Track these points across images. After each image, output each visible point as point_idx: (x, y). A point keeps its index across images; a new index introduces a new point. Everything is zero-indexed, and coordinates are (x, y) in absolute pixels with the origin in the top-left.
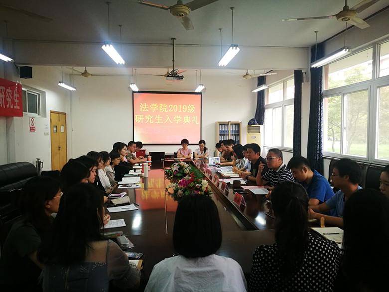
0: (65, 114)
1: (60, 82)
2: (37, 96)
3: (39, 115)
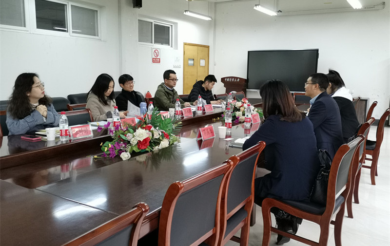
0: (208, 47)
1: (186, 11)
2: (169, 27)
3: (172, 47)
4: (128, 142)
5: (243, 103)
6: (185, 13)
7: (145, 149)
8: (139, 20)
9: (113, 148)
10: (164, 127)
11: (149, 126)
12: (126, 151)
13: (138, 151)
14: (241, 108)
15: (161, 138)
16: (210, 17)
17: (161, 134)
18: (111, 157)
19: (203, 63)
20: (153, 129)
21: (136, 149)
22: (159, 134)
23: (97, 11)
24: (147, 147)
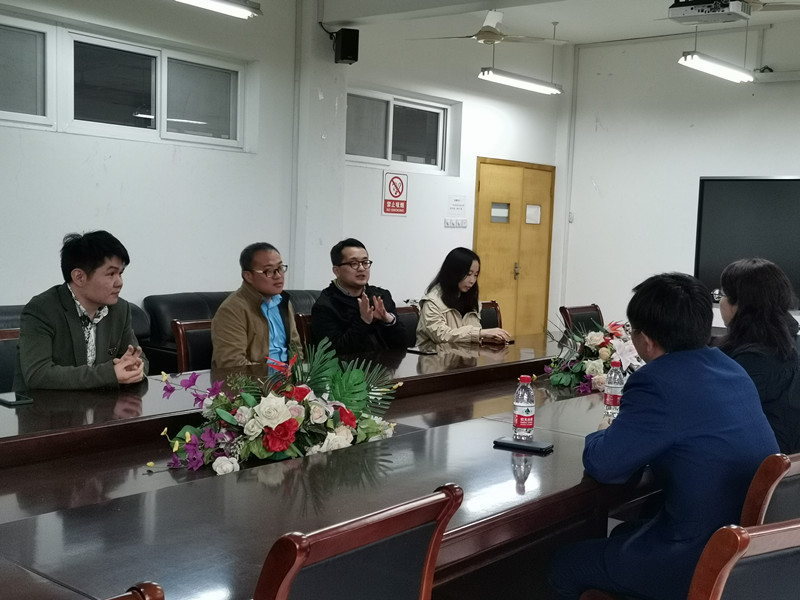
0: (552, 170)
1: (483, 70)
2: (438, 114)
3: (443, 168)
4: (237, 431)
5: (611, 335)
6: (481, 76)
7: (283, 451)
8: (349, 95)
9: (195, 445)
10: (344, 395)
11: (302, 390)
12: (231, 455)
13: (266, 457)
14: (604, 351)
15: (330, 425)
16: (555, 86)
17: (332, 411)
18: (192, 469)
19: (533, 214)
20: (310, 396)
21: (257, 450)
22: (327, 413)
23: (237, 72)
24: (289, 447)
